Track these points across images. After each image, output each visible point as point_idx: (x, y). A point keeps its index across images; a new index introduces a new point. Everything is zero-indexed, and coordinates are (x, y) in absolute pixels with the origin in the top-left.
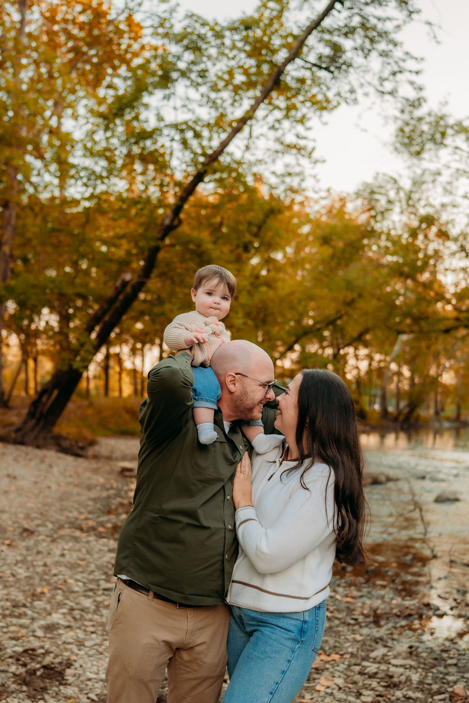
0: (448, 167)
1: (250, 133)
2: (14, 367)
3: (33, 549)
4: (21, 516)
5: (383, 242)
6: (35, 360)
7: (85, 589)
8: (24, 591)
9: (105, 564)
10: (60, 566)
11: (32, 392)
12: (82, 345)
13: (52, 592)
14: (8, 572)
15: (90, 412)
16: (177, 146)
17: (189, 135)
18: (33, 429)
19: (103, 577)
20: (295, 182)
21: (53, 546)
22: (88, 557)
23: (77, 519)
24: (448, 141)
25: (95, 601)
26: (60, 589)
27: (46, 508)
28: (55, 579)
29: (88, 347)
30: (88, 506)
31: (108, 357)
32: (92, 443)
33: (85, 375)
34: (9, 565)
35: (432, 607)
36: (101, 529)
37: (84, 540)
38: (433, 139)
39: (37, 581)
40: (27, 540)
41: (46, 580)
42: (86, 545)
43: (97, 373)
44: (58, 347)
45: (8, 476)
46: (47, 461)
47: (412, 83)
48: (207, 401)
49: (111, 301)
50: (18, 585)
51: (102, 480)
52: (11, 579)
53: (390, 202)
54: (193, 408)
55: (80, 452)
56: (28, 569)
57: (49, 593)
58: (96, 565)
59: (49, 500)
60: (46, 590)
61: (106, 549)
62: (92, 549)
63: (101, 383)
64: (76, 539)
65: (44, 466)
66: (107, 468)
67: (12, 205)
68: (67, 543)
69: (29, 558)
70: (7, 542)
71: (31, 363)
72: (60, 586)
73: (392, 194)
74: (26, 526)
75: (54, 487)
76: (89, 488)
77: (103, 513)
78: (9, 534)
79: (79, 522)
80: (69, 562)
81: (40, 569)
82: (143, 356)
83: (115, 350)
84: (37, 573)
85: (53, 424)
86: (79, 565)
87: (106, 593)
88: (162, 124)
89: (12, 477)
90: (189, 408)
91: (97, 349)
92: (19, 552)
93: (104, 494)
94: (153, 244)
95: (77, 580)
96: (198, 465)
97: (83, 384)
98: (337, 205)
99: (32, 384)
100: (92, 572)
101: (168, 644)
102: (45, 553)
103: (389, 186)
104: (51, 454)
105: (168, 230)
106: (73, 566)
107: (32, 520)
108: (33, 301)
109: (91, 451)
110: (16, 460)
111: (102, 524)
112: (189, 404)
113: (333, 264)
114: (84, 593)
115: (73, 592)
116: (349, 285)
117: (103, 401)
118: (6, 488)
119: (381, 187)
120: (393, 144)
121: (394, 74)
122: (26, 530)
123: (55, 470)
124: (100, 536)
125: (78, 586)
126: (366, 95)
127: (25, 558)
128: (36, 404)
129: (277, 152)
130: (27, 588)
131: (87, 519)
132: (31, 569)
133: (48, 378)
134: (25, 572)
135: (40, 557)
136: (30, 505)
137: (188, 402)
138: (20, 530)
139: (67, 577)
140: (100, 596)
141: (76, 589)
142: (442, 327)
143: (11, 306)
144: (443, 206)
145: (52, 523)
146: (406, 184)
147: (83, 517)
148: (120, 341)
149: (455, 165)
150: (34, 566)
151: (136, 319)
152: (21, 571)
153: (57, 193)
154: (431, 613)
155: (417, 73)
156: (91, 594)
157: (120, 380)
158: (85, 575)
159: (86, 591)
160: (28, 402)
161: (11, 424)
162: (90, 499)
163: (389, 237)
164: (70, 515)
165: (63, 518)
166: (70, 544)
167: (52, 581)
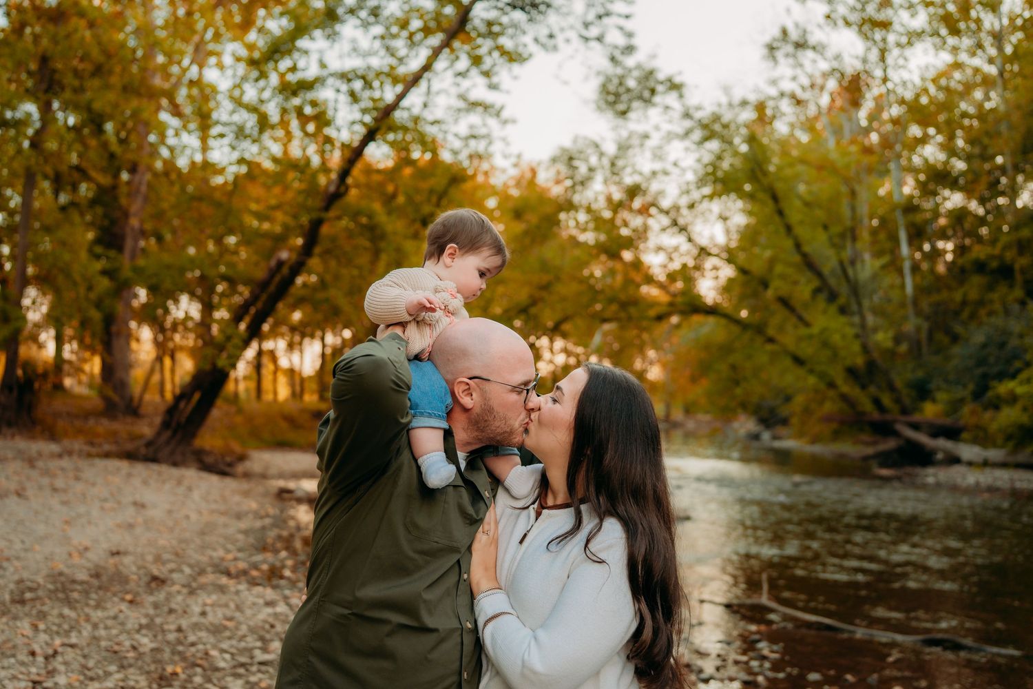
0: (657, 128)
1: (429, 88)
2: (147, 366)
3: (163, 606)
4: (150, 558)
5: (582, 217)
6: (173, 357)
7: (234, 663)
8: (148, 673)
9: (260, 624)
10: (200, 630)
11: (169, 396)
12: (229, 338)
13: (188, 672)
14: (127, 643)
15: (239, 419)
16: (343, 98)
17: (358, 85)
18: (168, 442)
19: (259, 644)
20: (480, 146)
21: (190, 601)
22: (237, 614)
23: (222, 559)
24: (657, 99)
25: (247, 682)
26: (199, 666)
27: (183, 546)
28: (193, 649)
29: (236, 341)
30: (237, 541)
31: (260, 353)
32: (242, 458)
33: (233, 374)
34: (128, 633)
35: (694, 668)
36: (255, 573)
37: (233, 589)
38: (640, 97)
39: (167, 655)
40: (156, 593)
41: (180, 653)
42: (236, 598)
43: (247, 373)
44: (200, 342)
45: (135, 504)
46: (186, 483)
47: (621, 28)
48: (430, 416)
49: (264, 285)
50: (140, 663)
51: (254, 505)
52: (131, 654)
53: (591, 170)
54: (408, 431)
55: (227, 469)
56: (155, 636)
57: (184, 673)
58: (249, 626)
59: (187, 535)
60: (179, 670)
61: (261, 601)
62: (243, 603)
63: (252, 385)
64: (222, 589)
65: (181, 490)
66: (260, 489)
67: (141, 168)
68: (209, 594)
69: (158, 620)
70: (129, 597)
71: (167, 362)
72: (199, 662)
73: (594, 160)
74: (156, 572)
75: (194, 516)
76: (239, 516)
77: (257, 549)
78: (132, 585)
79: (225, 564)
80: (211, 624)
81: (172, 637)
82: (301, 351)
83: (268, 345)
84: (168, 643)
85: (193, 435)
86: (226, 628)
87: (263, 668)
88: (325, 72)
89: (140, 506)
90: (403, 429)
91: (246, 343)
92: (143, 611)
93: (258, 524)
94: (315, 215)
95: (223, 651)
96: (416, 526)
97: (230, 387)
98: (528, 175)
99: (168, 387)
100: (242, 638)
102: (180, 611)
103: (589, 151)
104: (191, 474)
105: (334, 198)
106: (216, 630)
107: (164, 563)
108: (167, 284)
109: (240, 468)
110: (145, 483)
111: (255, 566)
112: (404, 421)
113: (527, 241)
114: (233, 671)
115: (217, 669)
116: (544, 266)
117: (254, 405)
118: (131, 521)
119: (581, 152)
120: (596, 102)
121: (600, 17)
122: (155, 579)
123: (196, 495)
124: (253, 583)
125: (224, 659)
126: (568, 41)
127: (152, 620)
128: (172, 411)
129: (459, 110)
130: (153, 667)
131: (236, 559)
132: (160, 637)
133: (187, 379)
134: (151, 642)
135: (172, 618)
136: (162, 542)
137: (402, 418)
138: (145, 579)
139: (209, 646)
140: (254, 674)
141: (222, 664)
142: (652, 313)
143: (142, 294)
144: (653, 173)
145: (191, 566)
146: (610, 148)
147: (230, 556)
148: (274, 333)
149: (666, 127)
150: (163, 631)
151: (294, 307)
152: (145, 640)
153: (198, 158)
154: (693, 677)
155: (627, 17)
156: (241, 671)
157: (275, 380)
158: (234, 642)
159: (235, 667)
160: (162, 408)
161: (141, 437)
162: (241, 532)
163: (589, 210)
164: (215, 554)
165: (204, 559)
166: (214, 597)
167: (188, 654)
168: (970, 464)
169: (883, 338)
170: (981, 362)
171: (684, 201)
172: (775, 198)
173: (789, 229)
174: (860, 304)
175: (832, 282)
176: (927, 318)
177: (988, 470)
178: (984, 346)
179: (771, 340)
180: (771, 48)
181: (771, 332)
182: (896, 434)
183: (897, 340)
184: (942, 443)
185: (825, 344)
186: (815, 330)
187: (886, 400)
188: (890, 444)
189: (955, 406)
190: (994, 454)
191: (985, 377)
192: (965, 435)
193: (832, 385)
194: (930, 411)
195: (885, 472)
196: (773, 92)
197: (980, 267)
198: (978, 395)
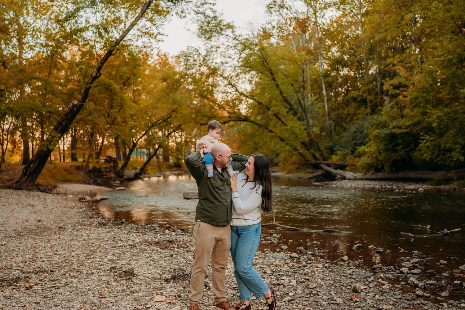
0: (223, 44)
15: (55, 171)
18: (25, 182)
20: (148, 51)
23: (79, 221)
24: (223, 32)
32: (55, 187)
47: (211, 9)
48: (209, 164)
51: (74, 204)
53: (195, 60)
55: (49, 192)
73: (196, 57)
80: (94, 238)
85: (37, 178)
87: (121, 247)
88: (88, 25)
94: (87, 86)
101: (216, 238)
103: (194, 53)
105: (95, 78)
109: (55, 191)
113: (168, 91)
116: (174, 102)
117: (62, 164)
119: (190, 54)
120: (197, 33)
121: (203, 4)
125: (106, 246)
126: (189, 13)
128: (26, 168)
139: (99, 243)
144: (222, 63)
146: (204, 53)
149: (226, 43)
155: (213, 4)
161: (13, 180)
168: (349, 179)
169: (316, 130)
170: (354, 139)
171: (234, 74)
172: (272, 74)
173: (277, 86)
174: (306, 116)
175: (295, 107)
176: (334, 121)
177: (356, 181)
178: (355, 132)
179: (271, 131)
180: (269, 8)
181: (270, 128)
182: (321, 168)
183: (322, 130)
184: (339, 171)
185: (293, 133)
186: (289, 127)
187: (317, 155)
188: (319, 172)
189: (344, 156)
190: (358, 175)
191: (355, 144)
192: (347, 168)
193: (296, 149)
194: (335, 159)
195: (317, 184)
196: (269, 26)
197: (354, 99)
198: (353, 152)
